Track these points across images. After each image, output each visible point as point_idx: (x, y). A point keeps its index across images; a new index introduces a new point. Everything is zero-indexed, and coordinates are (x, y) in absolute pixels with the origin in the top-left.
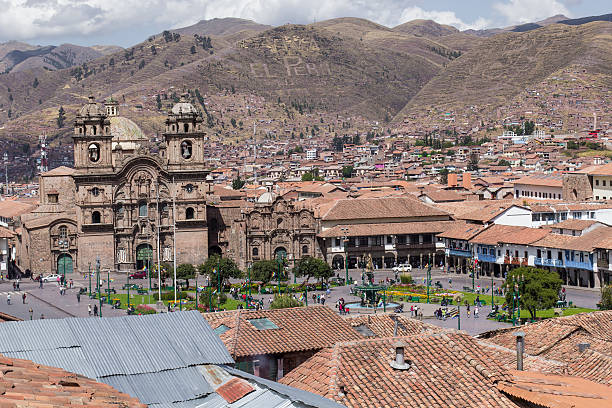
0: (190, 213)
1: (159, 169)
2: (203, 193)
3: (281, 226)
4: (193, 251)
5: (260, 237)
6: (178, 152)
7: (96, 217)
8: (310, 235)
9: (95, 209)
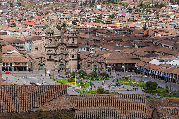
0: (73, 56)
1: (66, 45)
2: (77, 52)
3: (96, 60)
4: (74, 66)
5: (90, 63)
6: (71, 41)
7: (50, 57)
8: (103, 63)
9: (50, 55)
